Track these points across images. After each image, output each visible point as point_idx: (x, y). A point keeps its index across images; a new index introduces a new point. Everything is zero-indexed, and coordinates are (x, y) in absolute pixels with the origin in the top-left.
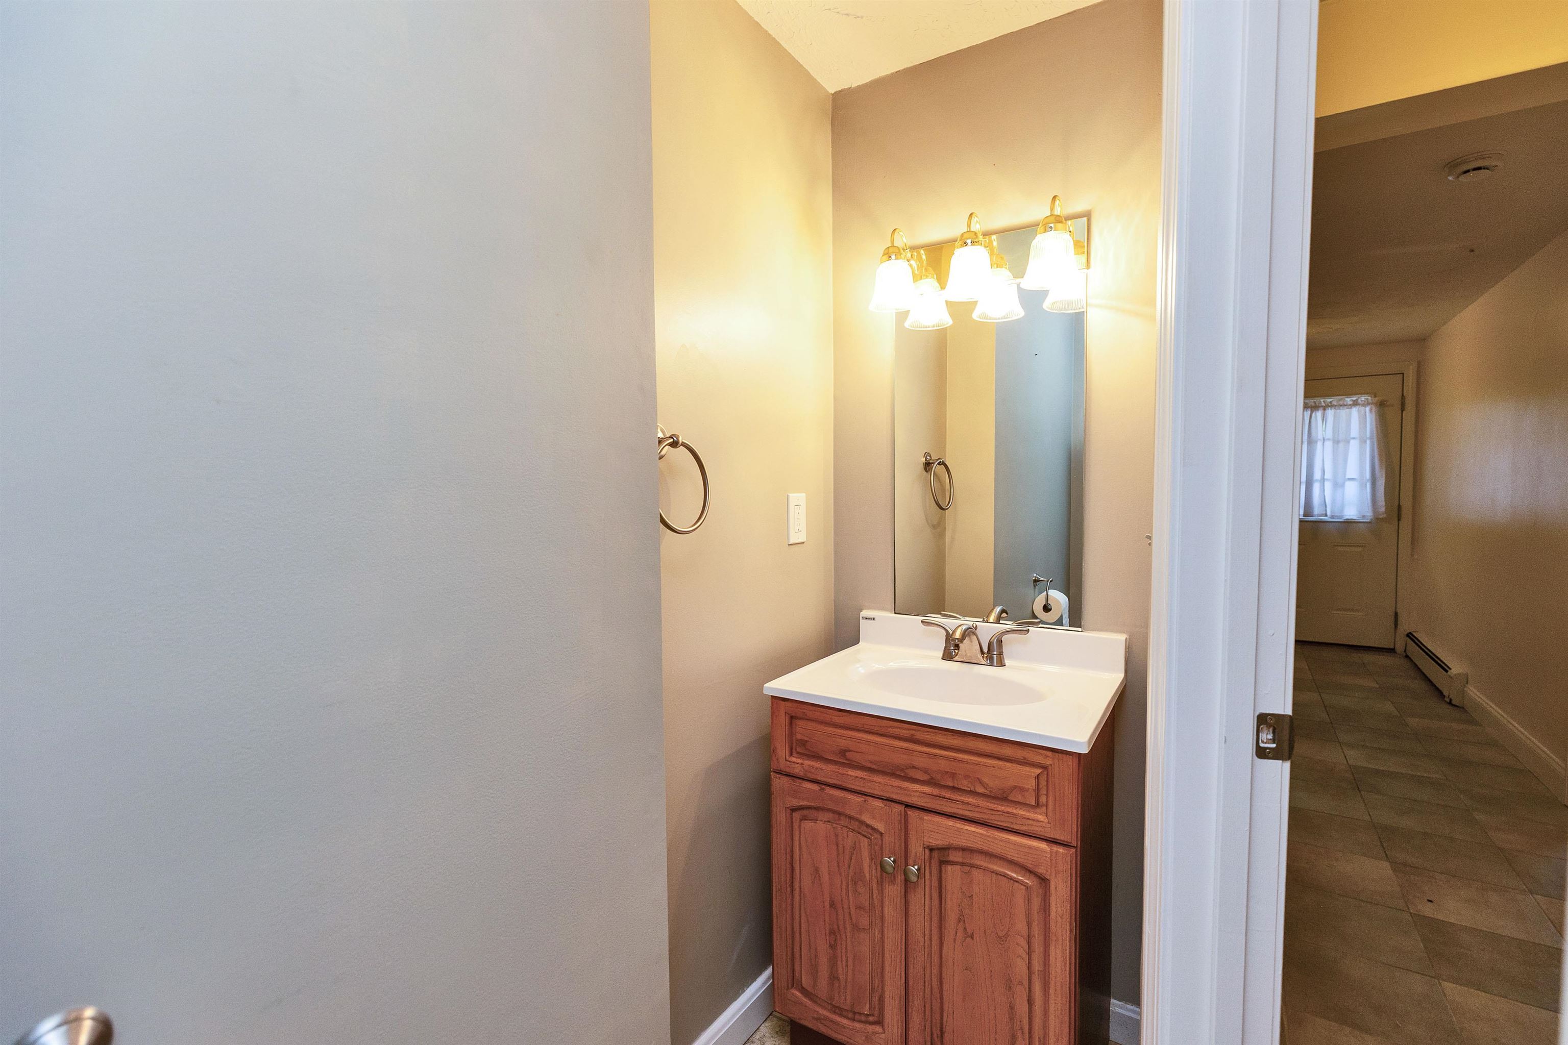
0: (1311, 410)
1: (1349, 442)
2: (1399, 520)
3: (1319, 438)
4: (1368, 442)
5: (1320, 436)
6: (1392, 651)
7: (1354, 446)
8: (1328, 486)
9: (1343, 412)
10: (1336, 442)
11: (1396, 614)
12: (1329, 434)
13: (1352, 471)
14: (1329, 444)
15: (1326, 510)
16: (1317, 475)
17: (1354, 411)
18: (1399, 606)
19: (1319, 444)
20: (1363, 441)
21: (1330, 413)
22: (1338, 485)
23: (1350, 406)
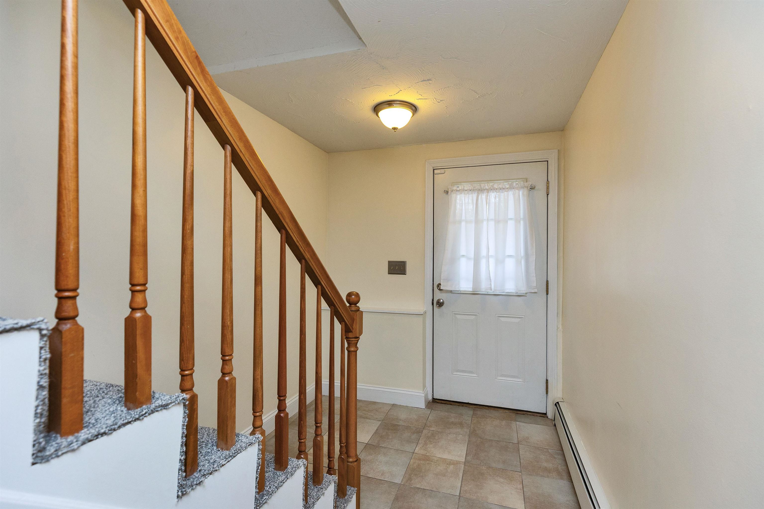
0: (478, 192)
1: (507, 222)
2: (547, 294)
3: (485, 218)
4: (522, 222)
5: (485, 217)
6: (544, 415)
7: (511, 225)
8: (492, 261)
9: (503, 195)
10: (497, 222)
11: (547, 380)
12: (492, 216)
13: (510, 250)
14: (492, 224)
15: (491, 284)
16: (484, 252)
17: (511, 193)
18: (549, 374)
19: (485, 223)
20: (517, 221)
21: (492, 195)
22: (500, 262)
23: (507, 190)
